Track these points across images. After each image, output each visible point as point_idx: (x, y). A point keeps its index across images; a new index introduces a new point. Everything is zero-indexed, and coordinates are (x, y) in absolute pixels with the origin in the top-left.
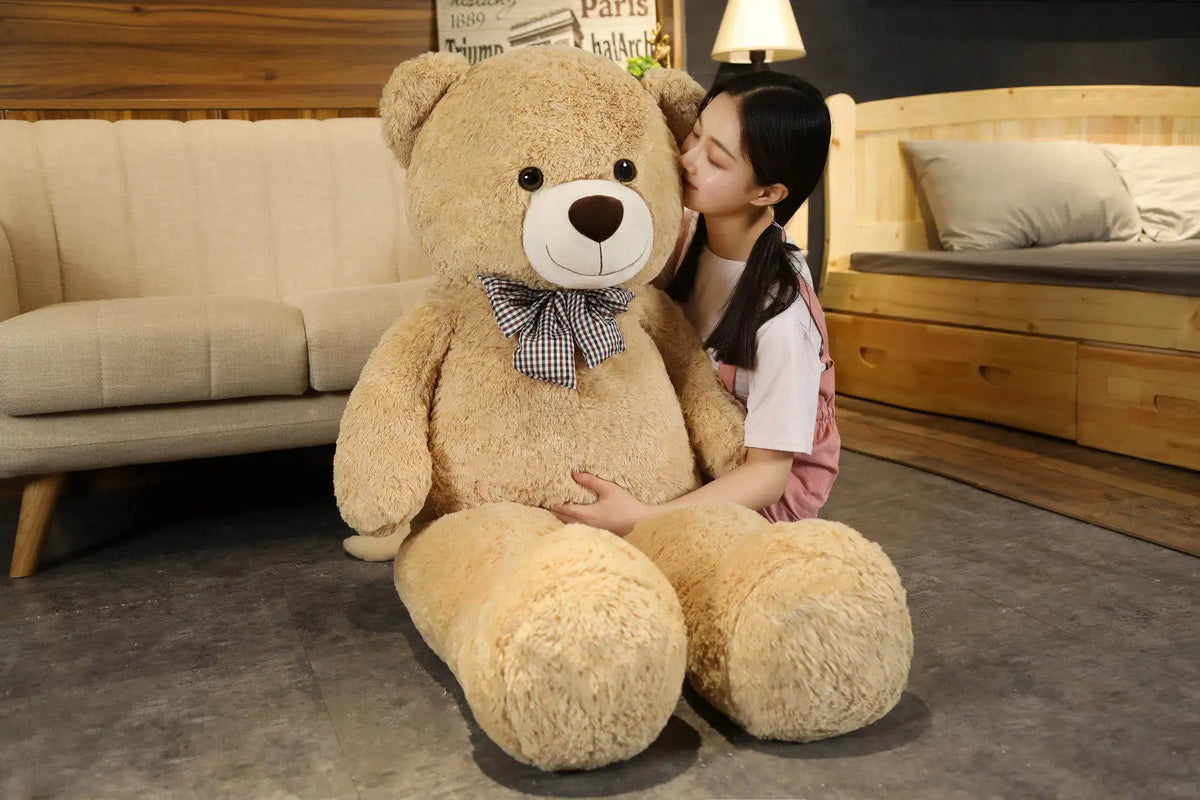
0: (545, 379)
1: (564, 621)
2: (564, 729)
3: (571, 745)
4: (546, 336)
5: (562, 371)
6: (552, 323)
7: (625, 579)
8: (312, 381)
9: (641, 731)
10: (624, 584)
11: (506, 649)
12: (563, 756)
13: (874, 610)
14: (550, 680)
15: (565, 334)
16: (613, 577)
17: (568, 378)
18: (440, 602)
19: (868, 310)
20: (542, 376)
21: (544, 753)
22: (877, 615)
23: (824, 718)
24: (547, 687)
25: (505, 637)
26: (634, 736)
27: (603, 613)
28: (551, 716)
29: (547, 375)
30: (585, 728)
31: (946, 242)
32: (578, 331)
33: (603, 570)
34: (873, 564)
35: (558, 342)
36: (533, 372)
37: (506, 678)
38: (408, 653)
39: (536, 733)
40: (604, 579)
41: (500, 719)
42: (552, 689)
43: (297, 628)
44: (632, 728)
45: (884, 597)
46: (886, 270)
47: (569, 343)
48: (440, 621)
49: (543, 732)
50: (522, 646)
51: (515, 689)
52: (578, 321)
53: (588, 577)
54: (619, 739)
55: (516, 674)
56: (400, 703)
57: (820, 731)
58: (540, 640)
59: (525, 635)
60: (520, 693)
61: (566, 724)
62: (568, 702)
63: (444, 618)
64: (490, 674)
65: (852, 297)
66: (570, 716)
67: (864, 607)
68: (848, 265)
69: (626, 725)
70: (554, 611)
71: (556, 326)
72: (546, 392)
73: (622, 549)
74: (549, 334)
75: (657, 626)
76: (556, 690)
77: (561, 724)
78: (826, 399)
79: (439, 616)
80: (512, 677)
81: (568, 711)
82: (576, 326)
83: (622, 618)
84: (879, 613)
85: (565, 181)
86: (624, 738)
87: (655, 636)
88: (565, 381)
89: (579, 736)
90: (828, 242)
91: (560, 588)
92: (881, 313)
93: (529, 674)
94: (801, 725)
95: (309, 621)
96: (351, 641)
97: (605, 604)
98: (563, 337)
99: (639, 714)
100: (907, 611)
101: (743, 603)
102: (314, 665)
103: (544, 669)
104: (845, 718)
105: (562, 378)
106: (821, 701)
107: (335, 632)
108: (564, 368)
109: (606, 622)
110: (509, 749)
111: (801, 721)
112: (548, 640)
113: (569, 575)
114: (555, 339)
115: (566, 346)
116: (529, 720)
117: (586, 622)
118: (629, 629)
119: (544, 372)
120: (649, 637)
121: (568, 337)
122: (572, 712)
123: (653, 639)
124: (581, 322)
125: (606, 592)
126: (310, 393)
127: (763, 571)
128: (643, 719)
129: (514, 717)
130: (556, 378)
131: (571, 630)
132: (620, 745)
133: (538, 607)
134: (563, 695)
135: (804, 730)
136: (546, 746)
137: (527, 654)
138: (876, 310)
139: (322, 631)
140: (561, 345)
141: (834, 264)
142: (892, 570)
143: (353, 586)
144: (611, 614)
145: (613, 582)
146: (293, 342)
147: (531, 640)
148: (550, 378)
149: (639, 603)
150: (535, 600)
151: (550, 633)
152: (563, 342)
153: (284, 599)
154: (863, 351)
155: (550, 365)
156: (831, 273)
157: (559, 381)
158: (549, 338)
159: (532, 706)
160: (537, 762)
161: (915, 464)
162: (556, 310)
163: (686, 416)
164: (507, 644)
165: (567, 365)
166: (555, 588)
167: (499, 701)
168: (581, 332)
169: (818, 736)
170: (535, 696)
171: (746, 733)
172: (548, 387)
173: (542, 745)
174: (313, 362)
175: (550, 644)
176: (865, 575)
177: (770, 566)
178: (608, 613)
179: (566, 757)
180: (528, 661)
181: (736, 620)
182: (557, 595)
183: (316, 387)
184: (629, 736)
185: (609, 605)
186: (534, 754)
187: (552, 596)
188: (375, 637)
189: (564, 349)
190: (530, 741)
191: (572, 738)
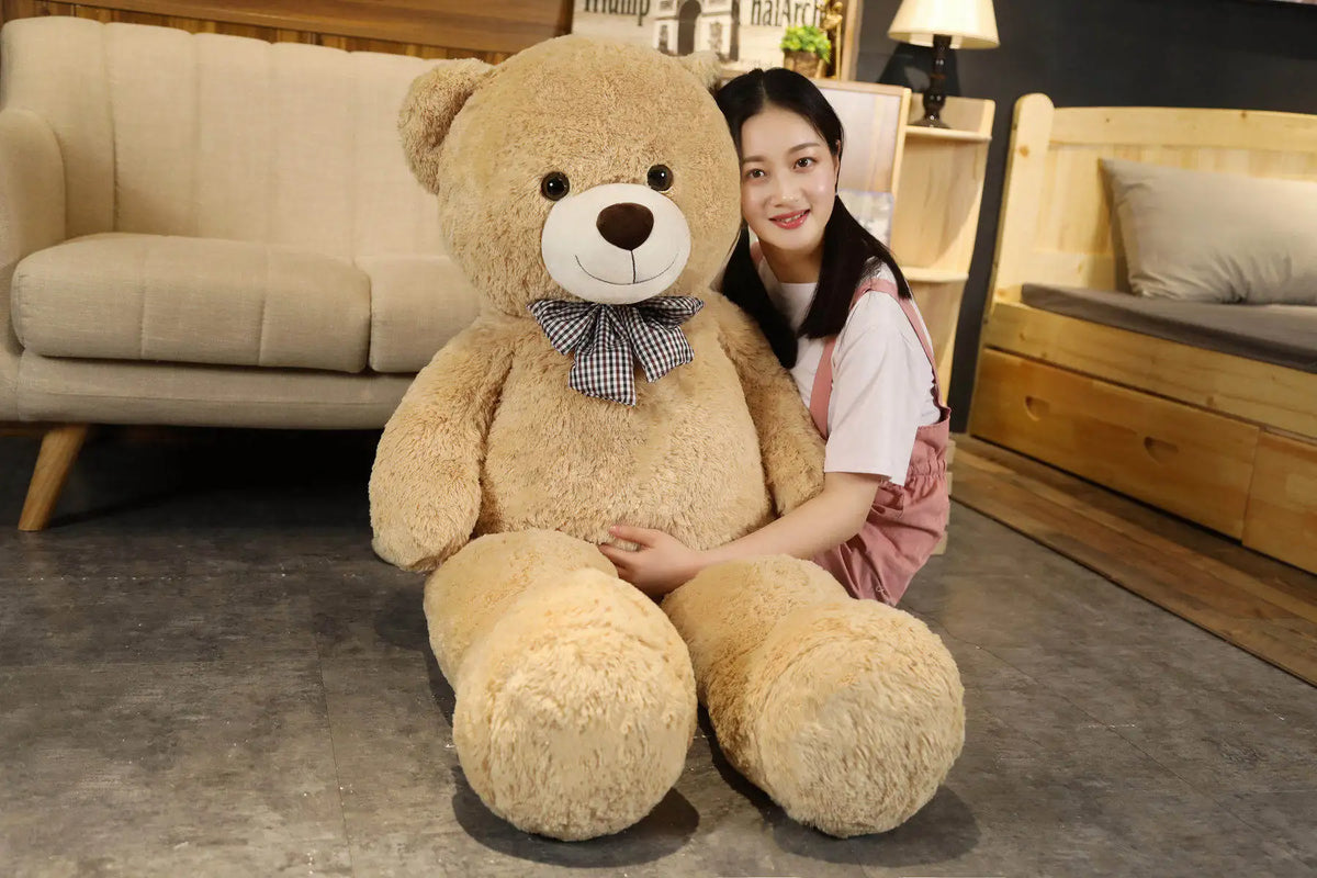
0: (601, 396)
1: (559, 676)
2: (540, 788)
3: (544, 810)
4: (601, 348)
5: (619, 386)
6: (607, 334)
7: (631, 637)
8: (371, 359)
9: (626, 804)
10: (628, 642)
11: (497, 694)
12: (536, 819)
13: (924, 700)
14: (533, 734)
15: (622, 346)
16: (616, 634)
17: (625, 393)
18: (456, 629)
19: (1037, 355)
20: (598, 392)
21: (517, 811)
22: (927, 706)
23: (862, 810)
24: (530, 740)
25: (498, 681)
26: (618, 810)
27: (601, 673)
28: (531, 772)
29: (603, 392)
30: (561, 796)
31: (1135, 285)
32: (635, 341)
33: (608, 624)
34: (931, 655)
35: (614, 354)
36: (589, 389)
37: (492, 726)
38: (425, 678)
39: (512, 787)
40: (607, 634)
41: (480, 767)
42: (535, 743)
43: (315, 632)
44: (615, 801)
45: (938, 691)
46: (1062, 309)
47: (626, 355)
48: (454, 650)
49: (519, 787)
50: (513, 696)
51: (499, 739)
52: (634, 330)
53: (591, 631)
54: (599, 814)
55: (503, 723)
56: (408, 731)
57: (859, 824)
58: (531, 692)
59: (517, 685)
60: (503, 744)
61: (544, 784)
62: (550, 759)
63: (458, 647)
64: (477, 718)
65: (1022, 336)
66: (549, 775)
67: (912, 696)
68: (1018, 295)
69: (607, 798)
70: (550, 664)
71: (612, 337)
72: (602, 412)
73: (636, 603)
74: (604, 346)
75: (655, 691)
76: (538, 746)
77: (538, 782)
78: (936, 450)
79: (454, 645)
80: (498, 727)
81: (548, 769)
82: (633, 336)
83: (619, 679)
84: (930, 704)
85: (592, 185)
86: (605, 813)
87: (649, 702)
88: (623, 397)
89: (553, 803)
90: (997, 266)
91: (560, 640)
92: (1050, 358)
93: (515, 726)
94: (838, 816)
95: (329, 626)
96: (369, 655)
97: (604, 662)
98: (620, 348)
99: (623, 787)
100: (962, 710)
101: (775, 681)
102: (326, 676)
103: (529, 722)
104: (881, 812)
105: (619, 394)
106: (857, 793)
107: (356, 642)
108: (622, 383)
109: (603, 682)
110: (485, 798)
111: (839, 812)
112: (538, 694)
113: (571, 626)
114: (610, 351)
115: (624, 358)
116: (507, 773)
117: (581, 680)
118: (625, 691)
119: (600, 389)
120: (642, 702)
121: (626, 348)
122: (552, 770)
123: (645, 704)
124: (638, 332)
125: (608, 650)
126: (367, 372)
127: (802, 648)
128: (627, 792)
129: (495, 768)
130: (613, 394)
131: (564, 687)
132: (602, 820)
133: (535, 657)
134: (545, 751)
135: (842, 822)
136: (520, 803)
137: (516, 704)
138: (1045, 355)
139: (339, 639)
140: (617, 358)
141: (1002, 293)
142: (952, 664)
143: (384, 592)
144: (610, 674)
145: (616, 639)
146: (357, 315)
147: (522, 690)
148: (607, 395)
149: (640, 665)
150: (532, 649)
151: (542, 686)
152: (620, 354)
153: (307, 598)
154: (1029, 400)
155: (605, 380)
156: (998, 305)
157: (617, 397)
158: (604, 351)
159: (514, 758)
160: (510, 819)
161: (1049, 542)
162: (611, 320)
163: (762, 453)
164: (499, 690)
165: (625, 379)
166: (555, 638)
167: (482, 749)
168: (639, 342)
169: (856, 831)
170: (519, 750)
171: (786, 816)
172: (605, 406)
173: (515, 802)
174: (374, 339)
175: (539, 698)
176: (920, 666)
177: (810, 643)
178: (607, 672)
179: (539, 821)
180: (516, 713)
181: (767, 697)
182: (556, 648)
183: (375, 367)
184: (612, 810)
185: (609, 664)
186: (507, 810)
187: (551, 648)
188: (397, 653)
189: (621, 361)
190: (504, 794)
191: (547, 802)
